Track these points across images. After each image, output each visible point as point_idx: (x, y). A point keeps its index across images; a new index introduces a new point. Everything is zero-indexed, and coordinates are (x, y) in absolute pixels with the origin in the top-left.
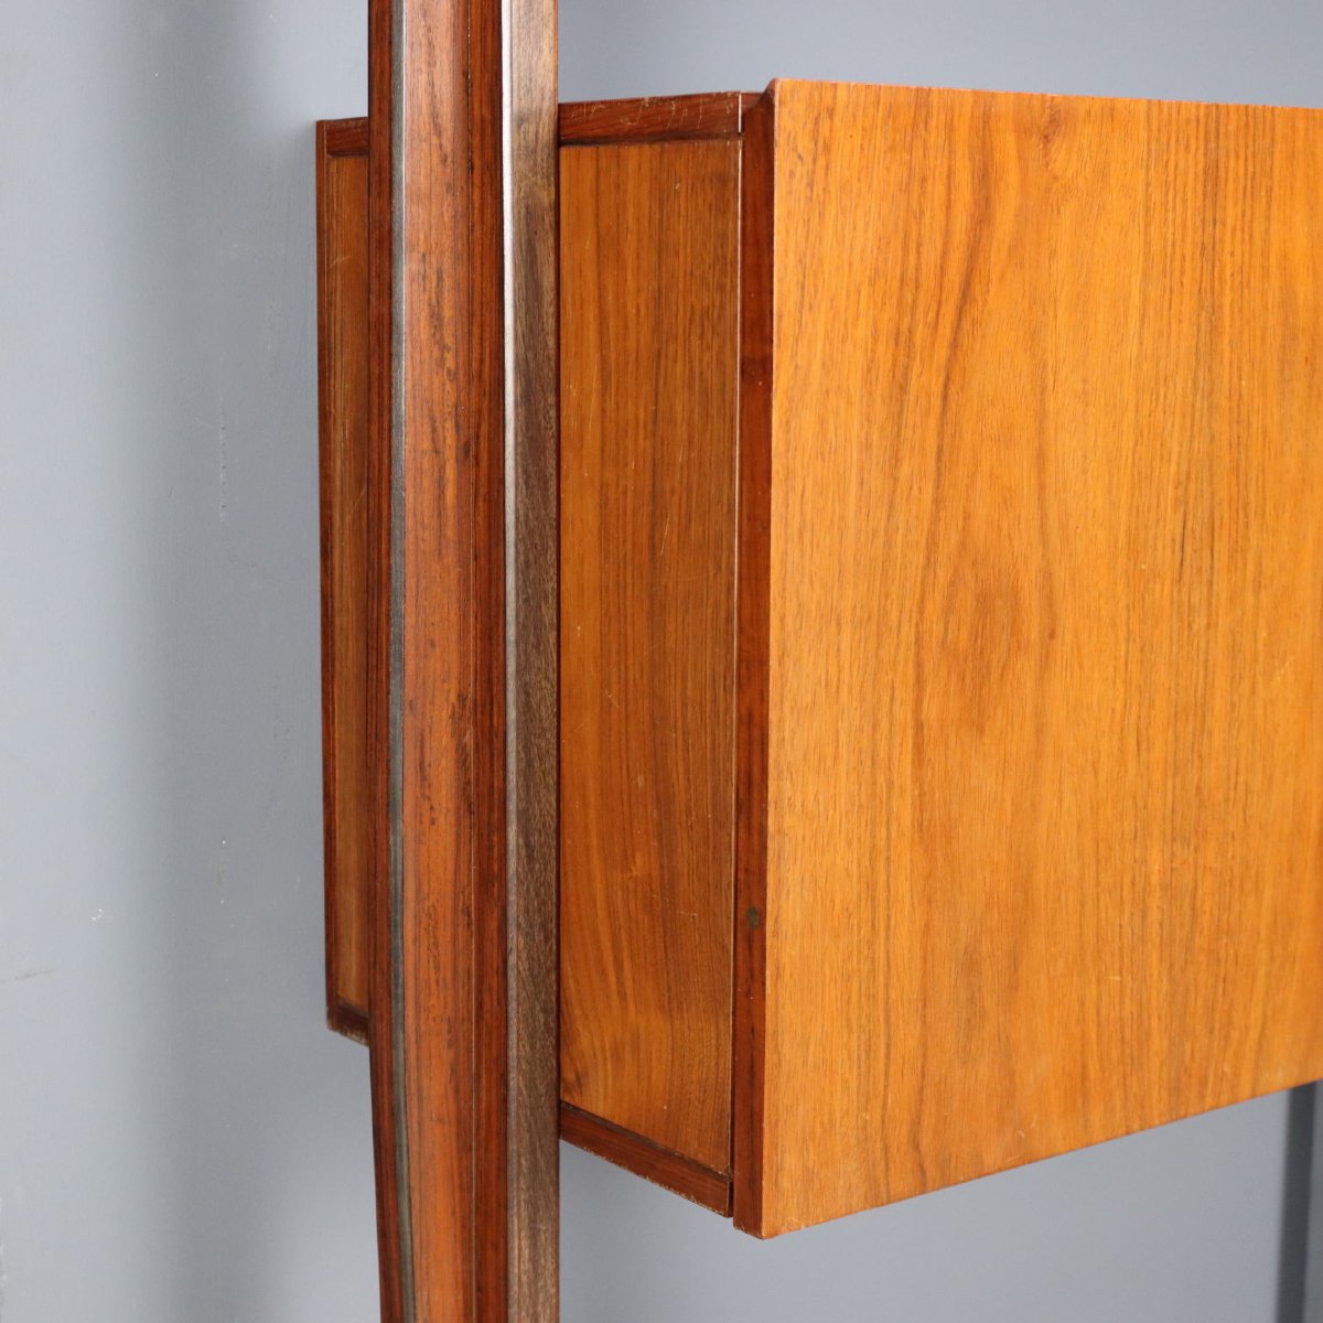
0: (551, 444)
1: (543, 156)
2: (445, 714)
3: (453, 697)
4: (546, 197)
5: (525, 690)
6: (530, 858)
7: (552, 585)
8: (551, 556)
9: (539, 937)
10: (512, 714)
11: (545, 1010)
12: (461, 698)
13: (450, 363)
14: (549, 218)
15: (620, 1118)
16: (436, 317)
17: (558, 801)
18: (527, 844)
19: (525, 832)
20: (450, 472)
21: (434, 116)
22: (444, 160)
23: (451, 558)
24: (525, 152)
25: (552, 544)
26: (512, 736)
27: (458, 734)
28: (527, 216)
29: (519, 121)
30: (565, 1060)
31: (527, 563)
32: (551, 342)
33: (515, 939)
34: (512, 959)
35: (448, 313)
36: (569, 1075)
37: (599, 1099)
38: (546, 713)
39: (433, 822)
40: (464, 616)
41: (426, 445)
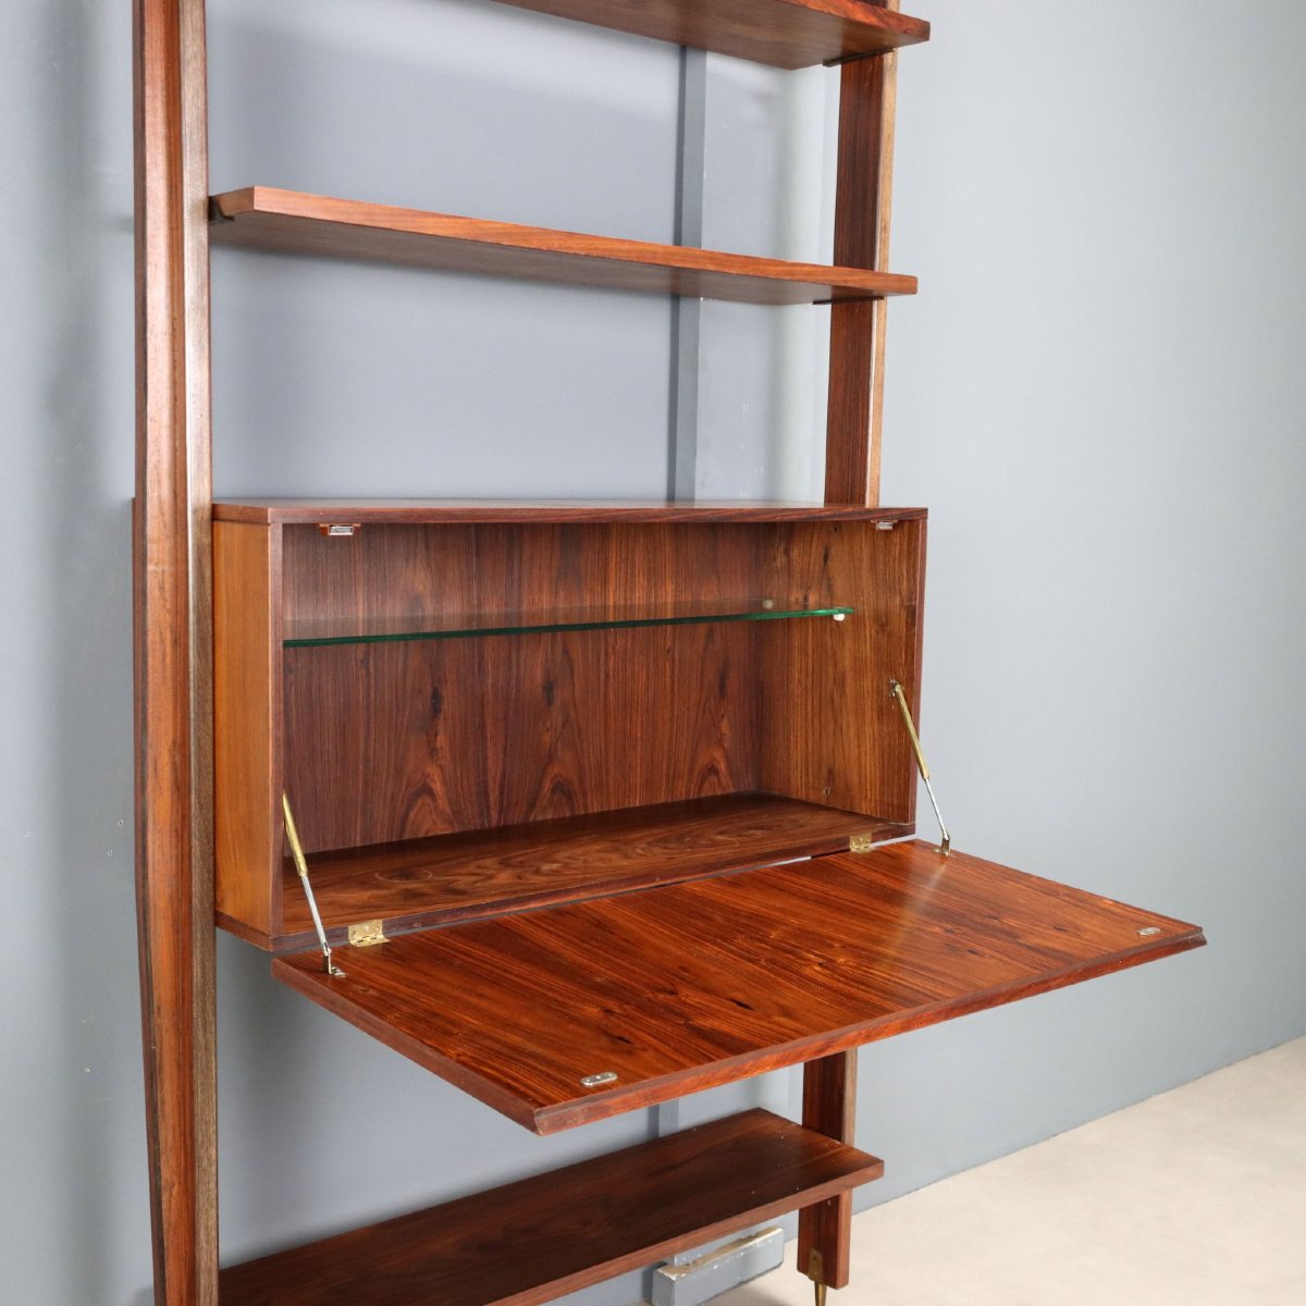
0: (210, 640)
1: (207, 526)
2: (167, 747)
3: (170, 741)
4: (207, 541)
5: (198, 740)
6: (201, 809)
7: (210, 697)
8: (210, 685)
9: (205, 841)
10: (193, 749)
11: (208, 872)
12: (174, 743)
13: (168, 605)
14: (208, 550)
15: (235, 916)
16: (162, 588)
17: (214, 784)
18: (199, 803)
19: (199, 797)
20: (169, 650)
21: (161, 508)
22: (165, 526)
23: (169, 684)
24: (198, 523)
25: (210, 680)
26: (193, 758)
27: (173, 757)
28: (199, 548)
29: (195, 512)
30: (217, 893)
31: (199, 687)
32: (210, 599)
33: (195, 842)
34: (193, 850)
35: (167, 586)
36: (219, 899)
37: (228, 909)
38: (209, 748)
39: (161, 793)
40: (175, 709)
41: (158, 639)
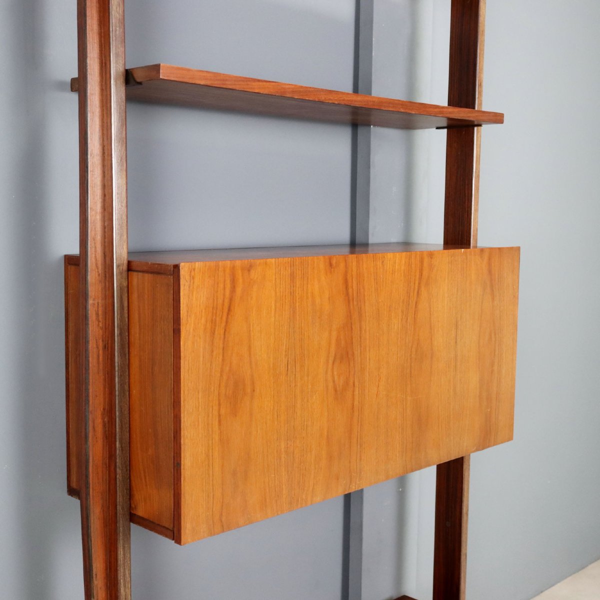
0: (127, 345)
1: (125, 274)
2: (100, 413)
3: (102, 409)
4: (125, 284)
5: (121, 407)
6: (122, 450)
7: (127, 381)
8: (127, 373)
9: (125, 470)
10: (117, 414)
11: (126, 489)
12: (104, 409)
13: (101, 325)
14: (126, 290)
15: (146, 516)
16: (97, 314)
17: (130, 435)
18: (121, 447)
19: (121, 443)
20: (101, 352)
21: (96, 264)
22: (99, 275)
23: (101, 373)
24: (120, 273)
25: (127, 370)
26: (117, 419)
27: (103, 419)
28: (121, 289)
29: (118, 266)
30: (132, 502)
31: (121, 375)
32: (127, 320)
33: (118, 471)
34: (118, 476)
35: (100, 313)
36: (133, 506)
37: (140, 512)
38: (126, 412)
39: (97, 441)
40: (105, 388)
41: (95, 346)
